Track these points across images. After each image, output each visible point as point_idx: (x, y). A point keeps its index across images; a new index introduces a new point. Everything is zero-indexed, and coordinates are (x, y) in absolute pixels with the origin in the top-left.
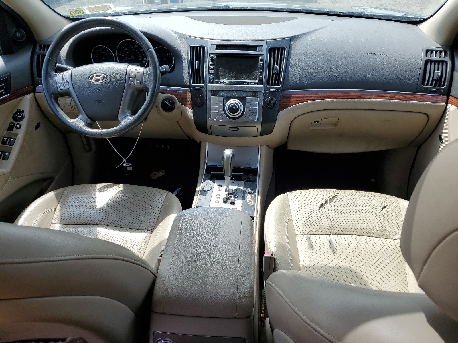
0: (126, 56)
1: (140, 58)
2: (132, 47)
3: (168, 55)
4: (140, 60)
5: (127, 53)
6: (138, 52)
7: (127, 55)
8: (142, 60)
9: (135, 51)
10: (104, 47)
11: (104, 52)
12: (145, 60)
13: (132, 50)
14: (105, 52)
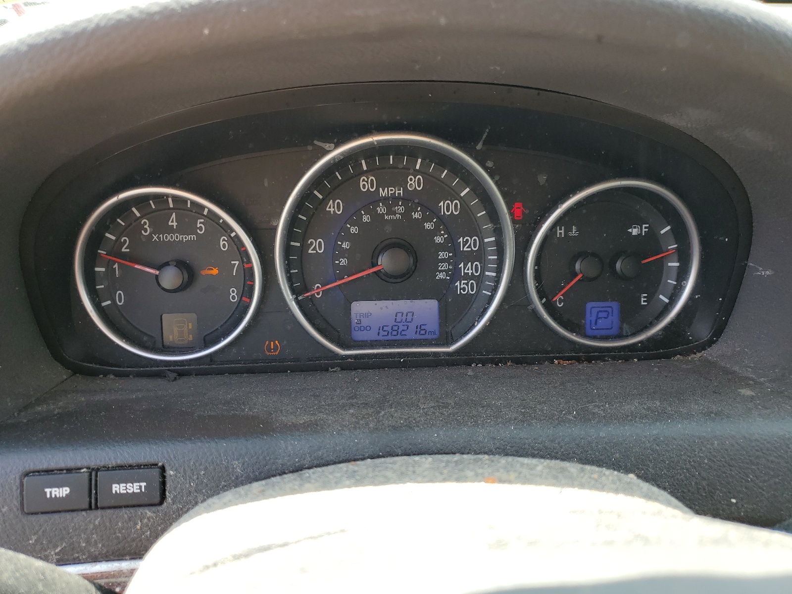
0: (343, 253)
1: (444, 266)
2: (383, 193)
3: (635, 232)
4: (441, 276)
5: (349, 237)
6: (428, 226)
7: (346, 245)
8: (455, 275)
9: (407, 215)
10: (176, 198)
11: (171, 230)
12: (473, 277)
13: (381, 209)
14: (181, 230)
